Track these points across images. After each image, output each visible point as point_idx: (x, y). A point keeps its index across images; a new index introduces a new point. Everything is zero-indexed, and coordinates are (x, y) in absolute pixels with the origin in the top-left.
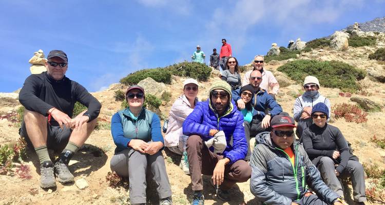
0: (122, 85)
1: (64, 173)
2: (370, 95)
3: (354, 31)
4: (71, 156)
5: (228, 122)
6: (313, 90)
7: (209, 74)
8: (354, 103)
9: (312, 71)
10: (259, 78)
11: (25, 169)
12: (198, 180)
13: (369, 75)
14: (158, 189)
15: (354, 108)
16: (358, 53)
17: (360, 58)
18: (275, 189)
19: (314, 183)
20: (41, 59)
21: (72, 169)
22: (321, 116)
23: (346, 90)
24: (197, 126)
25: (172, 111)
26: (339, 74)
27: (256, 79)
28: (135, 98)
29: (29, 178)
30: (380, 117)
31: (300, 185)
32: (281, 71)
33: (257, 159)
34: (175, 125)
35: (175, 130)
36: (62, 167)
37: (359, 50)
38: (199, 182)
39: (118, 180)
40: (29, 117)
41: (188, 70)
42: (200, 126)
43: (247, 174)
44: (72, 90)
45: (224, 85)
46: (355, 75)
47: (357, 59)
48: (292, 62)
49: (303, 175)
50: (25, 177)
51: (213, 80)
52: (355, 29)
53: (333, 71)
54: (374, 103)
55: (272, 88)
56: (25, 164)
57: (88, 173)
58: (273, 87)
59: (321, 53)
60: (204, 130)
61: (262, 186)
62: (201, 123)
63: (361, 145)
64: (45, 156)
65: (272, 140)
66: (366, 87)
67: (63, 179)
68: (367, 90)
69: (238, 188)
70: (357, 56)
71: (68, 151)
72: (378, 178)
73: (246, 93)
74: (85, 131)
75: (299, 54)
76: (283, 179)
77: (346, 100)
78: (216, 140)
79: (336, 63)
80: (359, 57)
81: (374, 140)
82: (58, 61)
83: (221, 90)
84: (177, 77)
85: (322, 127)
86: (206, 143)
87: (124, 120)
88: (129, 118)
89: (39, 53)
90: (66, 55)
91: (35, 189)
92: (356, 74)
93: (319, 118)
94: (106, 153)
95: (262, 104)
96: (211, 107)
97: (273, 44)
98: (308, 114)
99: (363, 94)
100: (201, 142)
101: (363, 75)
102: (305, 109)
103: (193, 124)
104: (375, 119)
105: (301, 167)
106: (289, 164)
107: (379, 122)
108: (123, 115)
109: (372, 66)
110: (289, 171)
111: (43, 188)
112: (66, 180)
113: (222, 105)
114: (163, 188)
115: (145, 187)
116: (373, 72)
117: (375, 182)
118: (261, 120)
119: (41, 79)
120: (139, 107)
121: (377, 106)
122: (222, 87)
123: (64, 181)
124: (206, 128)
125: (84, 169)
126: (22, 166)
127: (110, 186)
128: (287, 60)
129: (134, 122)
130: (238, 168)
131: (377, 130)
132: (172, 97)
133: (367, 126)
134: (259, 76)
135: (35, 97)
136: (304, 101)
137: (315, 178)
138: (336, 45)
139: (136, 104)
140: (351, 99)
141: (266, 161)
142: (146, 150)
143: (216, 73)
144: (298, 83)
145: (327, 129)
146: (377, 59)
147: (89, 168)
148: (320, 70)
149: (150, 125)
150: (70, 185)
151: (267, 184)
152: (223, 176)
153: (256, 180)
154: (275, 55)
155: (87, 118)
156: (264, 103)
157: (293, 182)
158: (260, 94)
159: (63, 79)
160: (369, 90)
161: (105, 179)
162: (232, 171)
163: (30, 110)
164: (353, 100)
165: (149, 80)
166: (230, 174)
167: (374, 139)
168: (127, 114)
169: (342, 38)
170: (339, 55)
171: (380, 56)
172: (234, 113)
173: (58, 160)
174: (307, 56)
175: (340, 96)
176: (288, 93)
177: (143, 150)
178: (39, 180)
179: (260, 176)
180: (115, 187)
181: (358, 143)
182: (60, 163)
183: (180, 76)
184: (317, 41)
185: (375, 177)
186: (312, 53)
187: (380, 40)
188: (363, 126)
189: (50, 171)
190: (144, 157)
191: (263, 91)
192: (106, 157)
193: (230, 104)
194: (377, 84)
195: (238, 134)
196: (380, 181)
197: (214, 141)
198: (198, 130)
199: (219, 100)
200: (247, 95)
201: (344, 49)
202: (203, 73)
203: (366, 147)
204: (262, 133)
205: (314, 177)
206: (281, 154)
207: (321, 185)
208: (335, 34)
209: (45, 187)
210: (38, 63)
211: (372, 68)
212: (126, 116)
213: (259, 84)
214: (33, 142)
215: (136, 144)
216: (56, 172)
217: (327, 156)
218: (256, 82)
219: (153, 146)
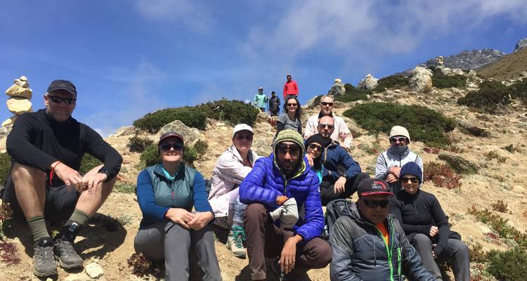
0: (137, 129)
1: (70, 255)
2: (462, 151)
3: (439, 67)
4: (78, 231)
5: (298, 186)
6: (402, 145)
7: (255, 117)
8: (443, 163)
9: (389, 118)
10: (329, 127)
11: (10, 248)
12: (261, 264)
13: (460, 125)
14: (204, 277)
15: (443, 168)
16: (445, 96)
17: (447, 104)
18: (363, 277)
19: (414, 269)
20: (24, 89)
21: (78, 248)
22: (412, 180)
23: (432, 143)
24: (259, 190)
25: (217, 168)
26: (422, 123)
27: (326, 128)
28: (172, 149)
29: (17, 261)
30: (476, 181)
31: (395, 273)
32: (348, 117)
33: (340, 236)
34: (221, 188)
35: (221, 195)
36: (65, 246)
37: (445, 93)
38: (261, 268)
39: (146, 265)
40: (21, 174)
41: (227, 111)
42: (263, 192)
43: (327, 258)
44: (81, 137)
45: (294, 136)
46: (442, 126)
47: (442, 103)
48: (362, 105)
49: (399, 259)
50: (9, 260)
51: (260, 127)
52: (440, 65)
53: (415, 119)
54: (468, 162)
55: (343, 140)
56: (10, 241)
57: (100, 254)
58: (344, 138)
59: (397, 94)
60: (269, 196)
61: (347, 273)
62: (263, 186)
63: (458, 219)
64: (42, 231)
65: (359, 211)
66: (456, 141)
67: (68, 263)
68: (458, 144)
69: (307, 276)
70: (442, 101)
71: (74, 223)
72: (483, 262)
73: (314, 146)
74: (99, 194)
75: (370, 94)
76: (375, 264)
77: (433, 158)
78: (285, 210)
79: (419, 109)
80: (445, 101)
81: (473, 212)
82: (63, 95)
83: (292, 143)
84: (212, 120)
85: (413, 194)
86: (271, 213)
87: (156, 181)
88: (163, 178)
89: (22, 80)
90: (74, 88)
91: (28, 277)
92: (444, 123)
93: (410, 182)
94: (125, 226)
95: (334, 161)
96: (277, 166)
97: (336, 80)
98: (395, 176)
99: (454, 150)
100: (265, 213)
101: (452, 125)
102: (391, 170)
103: (254, 188)
104: (470, 183)
105: (397, 247)
106: (382, 243)
107: (475, 188)
108: (155, 173)
109: (462, 114)
110: (382, 253)
111: (39, 277)
112: (72, 265)
113: (292, 163)
114: (211, 277)
115: (188, 275)
116: (464, 121)
117: (480, 268)
118: (334, 183)
119: (37, 119)
120: (177, 162)
121: (472, 166)
122: (293, 138)
123: (69, 266)
124: (272, 194)
125: (96, 249)
126: (5, 243)
127: (134, 274)
128: (355, 102)
129: (169, 183)
130: (315, 250)
131: (474, 198)
132: (209, 148)
133: (460, 193)
134: (331, 124)
135: (30, 145)
136: (390, 159)
137: (415, 263)
138: (417, 85)
139: (172, 158)
140: (439, 157)
141: (353, 240)
142: (191, 223)
143: (264, 116)
144: (372, 134)
145: (420, 196)
146: (468, 106)
147: (101, 247)
148: (398, 116)
149: (191, 188)
150: (77, 273)
151: (353, 271)
152: (294, 260)
153: (339, 264)
154: (339, 94)
155: (104, 176)
156: (337, 160)
157: (386, 268)
158: (330, 148)
159: (68, 120)
160: (460, 145)
161: (125, 264)
162: (306, 253)
163: (23, 164)
164: (442, 158)
165: (177, 123)
166: (303, 257)
167: (472, 210)
168: (159, 173)
169: (424, 75)
170: (420, 98)
171: (471, 101)
172: (306, 174)
173: (58, 236)
174: (380, 98)
175: (425, 152)
176: (359, 147)
177: (186, 223)
178: (32, 265)
179: (344, 259)
180: (142, 276)
181: (453, 215)
182: (63, 240)
183: (217, 119)
184: (392, 79)
185: (479, 261)
186: (386, 94)
187: (471, 80)
188: (456, 192)
189: (48, 251)
190: (187, 233)
191: (335, 144)
192: (124, 232)
193: (302, 161)
194: (470, 137)
195: (312, 202)
196: (485, 266)
197: (282, 212)
198: (261, 196)
199: (288, 156)
200: (316, 149)
201: (426, 91)
202: (248, 116)
203: (464, 221)
204: (335, 201)
205: (413, 261)
206: (372, 230)
207: (423, 273)
208: (414, 71)
209: (41, 276)
210: (19, 95)
211: (464, 117)
212: (158, 175)
213: (330, 134)
214: (24, 211)
215: (177, 214)
216: (57, 253)
217: (423, 233)
218: (326, 131)
219: (199, 217)
